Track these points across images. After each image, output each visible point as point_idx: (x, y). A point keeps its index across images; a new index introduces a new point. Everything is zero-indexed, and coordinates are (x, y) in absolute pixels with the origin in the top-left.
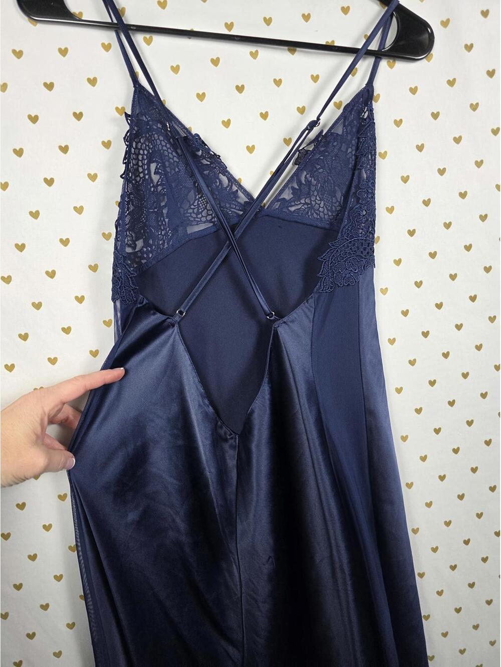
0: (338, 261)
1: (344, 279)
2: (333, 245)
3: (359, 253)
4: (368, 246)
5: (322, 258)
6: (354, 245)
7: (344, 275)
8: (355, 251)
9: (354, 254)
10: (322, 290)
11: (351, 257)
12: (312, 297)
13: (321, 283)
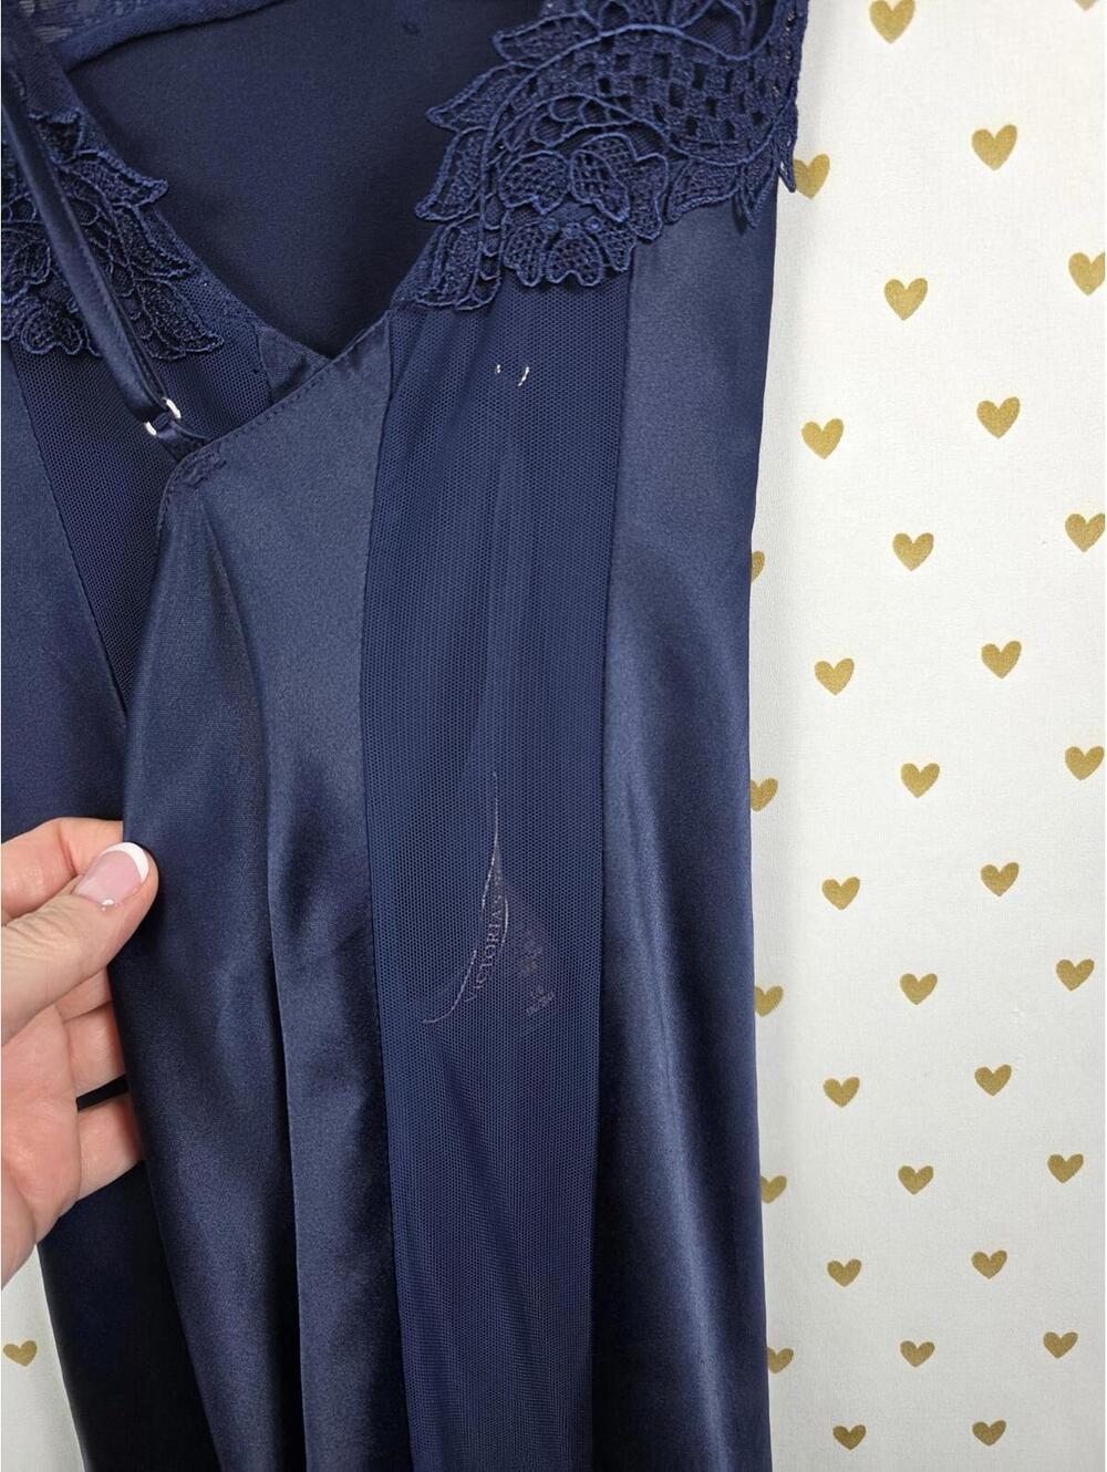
0: (531, 145)
1: (549, 247)
2: (515, 52)
3: (642, 115)
4: (698, 84)
5: (446, 116)
6: (622, 61)
7: (550, 228)
8: (624, 100)
9: (616, 115)
10: (434, 296)
11: (598, 131)
12: (380, 331)
13: (432, 256)
